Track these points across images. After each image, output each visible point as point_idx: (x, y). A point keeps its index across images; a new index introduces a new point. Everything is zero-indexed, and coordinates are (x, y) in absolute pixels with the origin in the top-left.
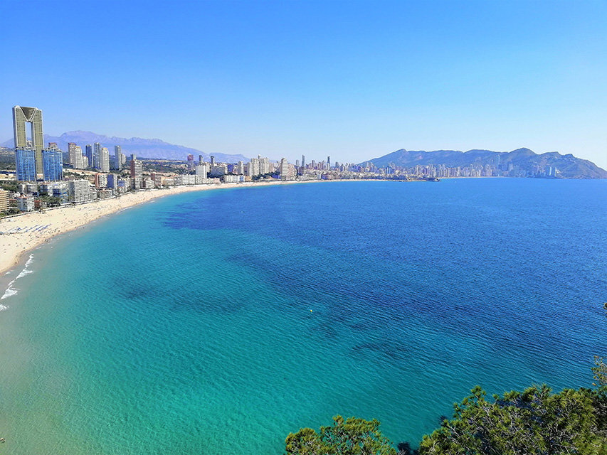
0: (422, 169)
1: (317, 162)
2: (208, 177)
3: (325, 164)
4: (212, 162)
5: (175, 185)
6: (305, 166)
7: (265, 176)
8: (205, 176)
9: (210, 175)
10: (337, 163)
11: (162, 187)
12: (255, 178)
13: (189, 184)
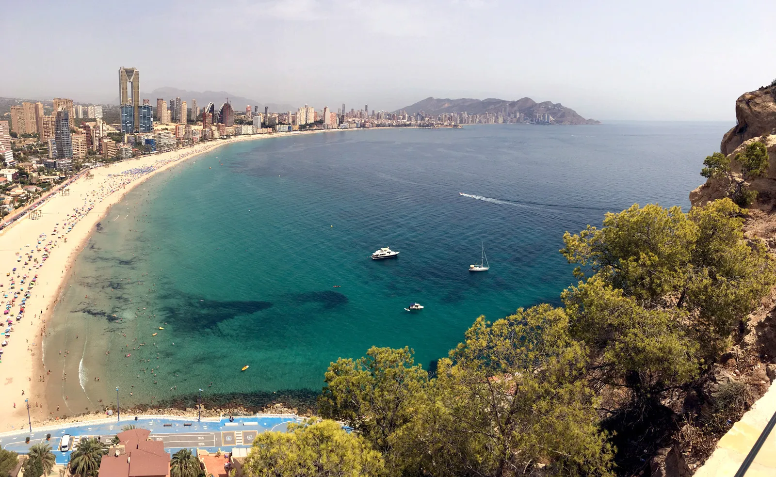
0: (448, 116)
1: (356, 111)
2: (262, 127)
3: (363, 113)
4: (266, 113)
5: (235, 135)
6: (345, 114)
7: (311, 125)
8: (259, 125)
9: (264, 125)
10: (373, 111)
11: (225, 137)
12: (302, 127)
13: (247, 134)
